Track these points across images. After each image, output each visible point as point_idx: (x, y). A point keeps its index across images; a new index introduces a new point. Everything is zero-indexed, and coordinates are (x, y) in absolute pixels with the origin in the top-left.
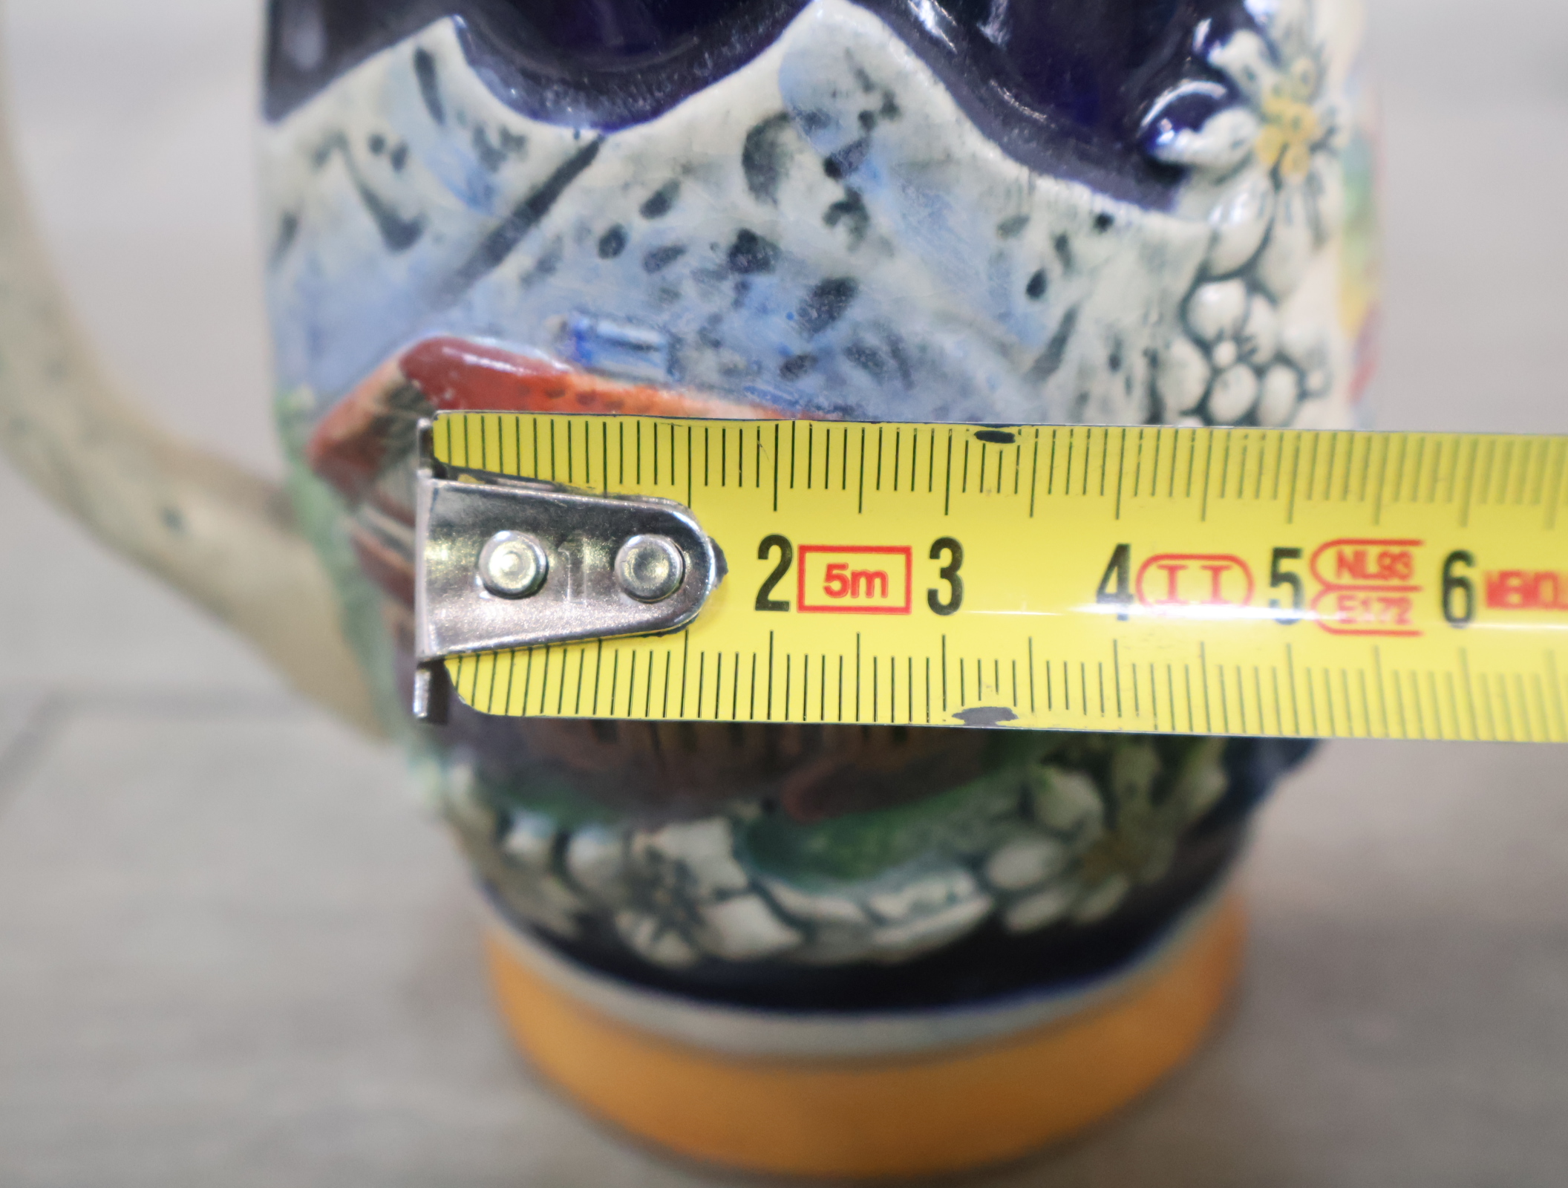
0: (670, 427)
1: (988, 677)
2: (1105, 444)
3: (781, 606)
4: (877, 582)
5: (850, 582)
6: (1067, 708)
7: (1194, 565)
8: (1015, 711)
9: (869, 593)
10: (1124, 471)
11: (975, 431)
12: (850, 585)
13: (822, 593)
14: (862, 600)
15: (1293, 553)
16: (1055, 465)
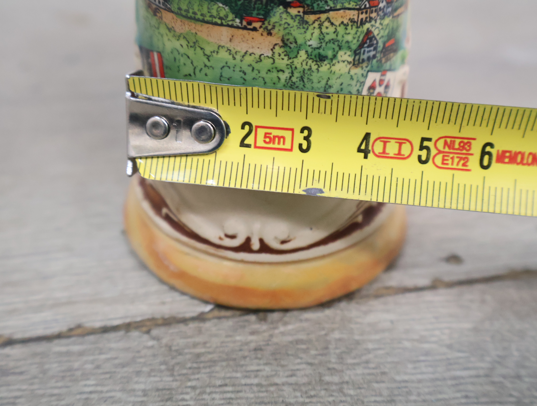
0: (209, 86)
1: (316, 177)
2: (363, 101)
3: (248, 146)
4: (282, 140)
5: (272, 139)
6: (342, 190)
7: (393, 141)
8: (324, 190)
9: (279, 143)
10: (370, 110)
11: (316, 95)
12: (272, 140)
13: (263, 142)
14: (276, 146)
15: (429, 140)
16: (345, 106)
